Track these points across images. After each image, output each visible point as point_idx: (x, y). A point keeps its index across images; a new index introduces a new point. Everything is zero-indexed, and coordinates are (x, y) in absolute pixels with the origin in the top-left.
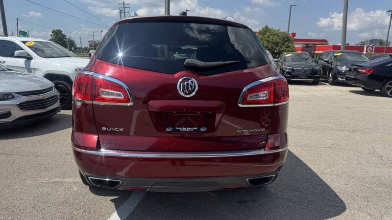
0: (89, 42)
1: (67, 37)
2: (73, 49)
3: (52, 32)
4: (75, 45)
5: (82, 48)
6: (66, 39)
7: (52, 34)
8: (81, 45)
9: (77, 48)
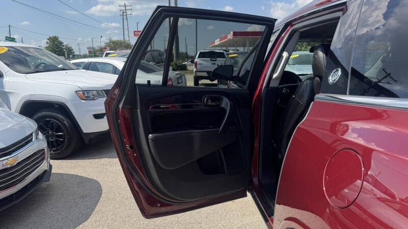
0: (88, 48)
1: (64, 44)
2: (71, 56)
3: (48, 39)
4: (74, 52)
5: (81, 55)
6: (63, 46)
7: (48, 41)
8: (80, 52)
9: (75, 55)
